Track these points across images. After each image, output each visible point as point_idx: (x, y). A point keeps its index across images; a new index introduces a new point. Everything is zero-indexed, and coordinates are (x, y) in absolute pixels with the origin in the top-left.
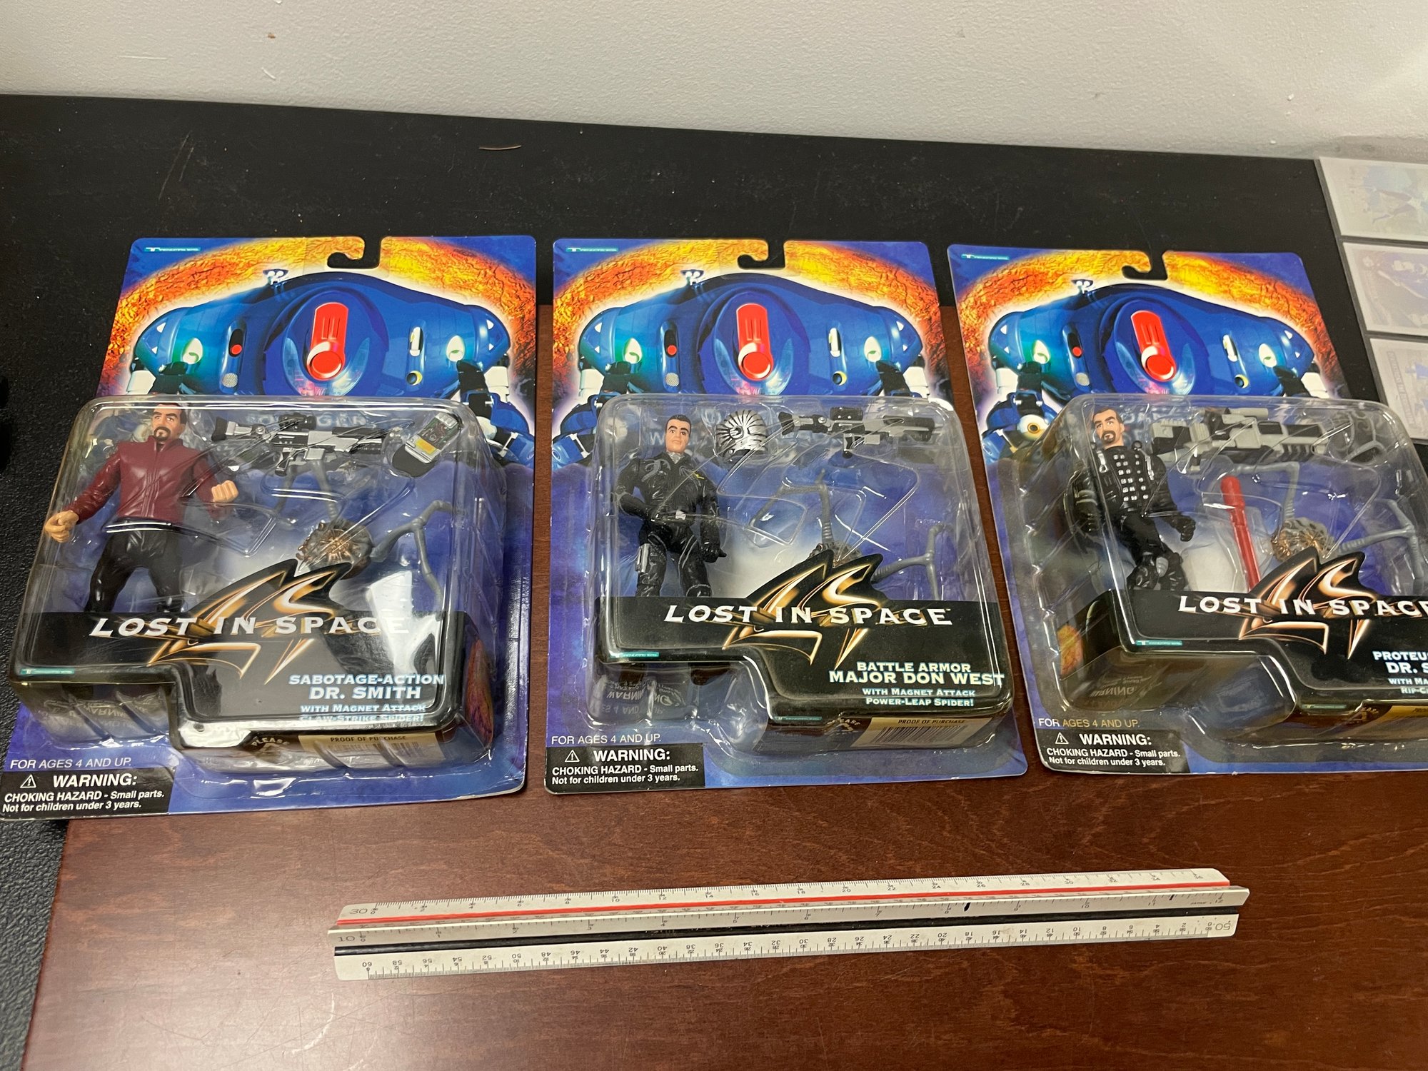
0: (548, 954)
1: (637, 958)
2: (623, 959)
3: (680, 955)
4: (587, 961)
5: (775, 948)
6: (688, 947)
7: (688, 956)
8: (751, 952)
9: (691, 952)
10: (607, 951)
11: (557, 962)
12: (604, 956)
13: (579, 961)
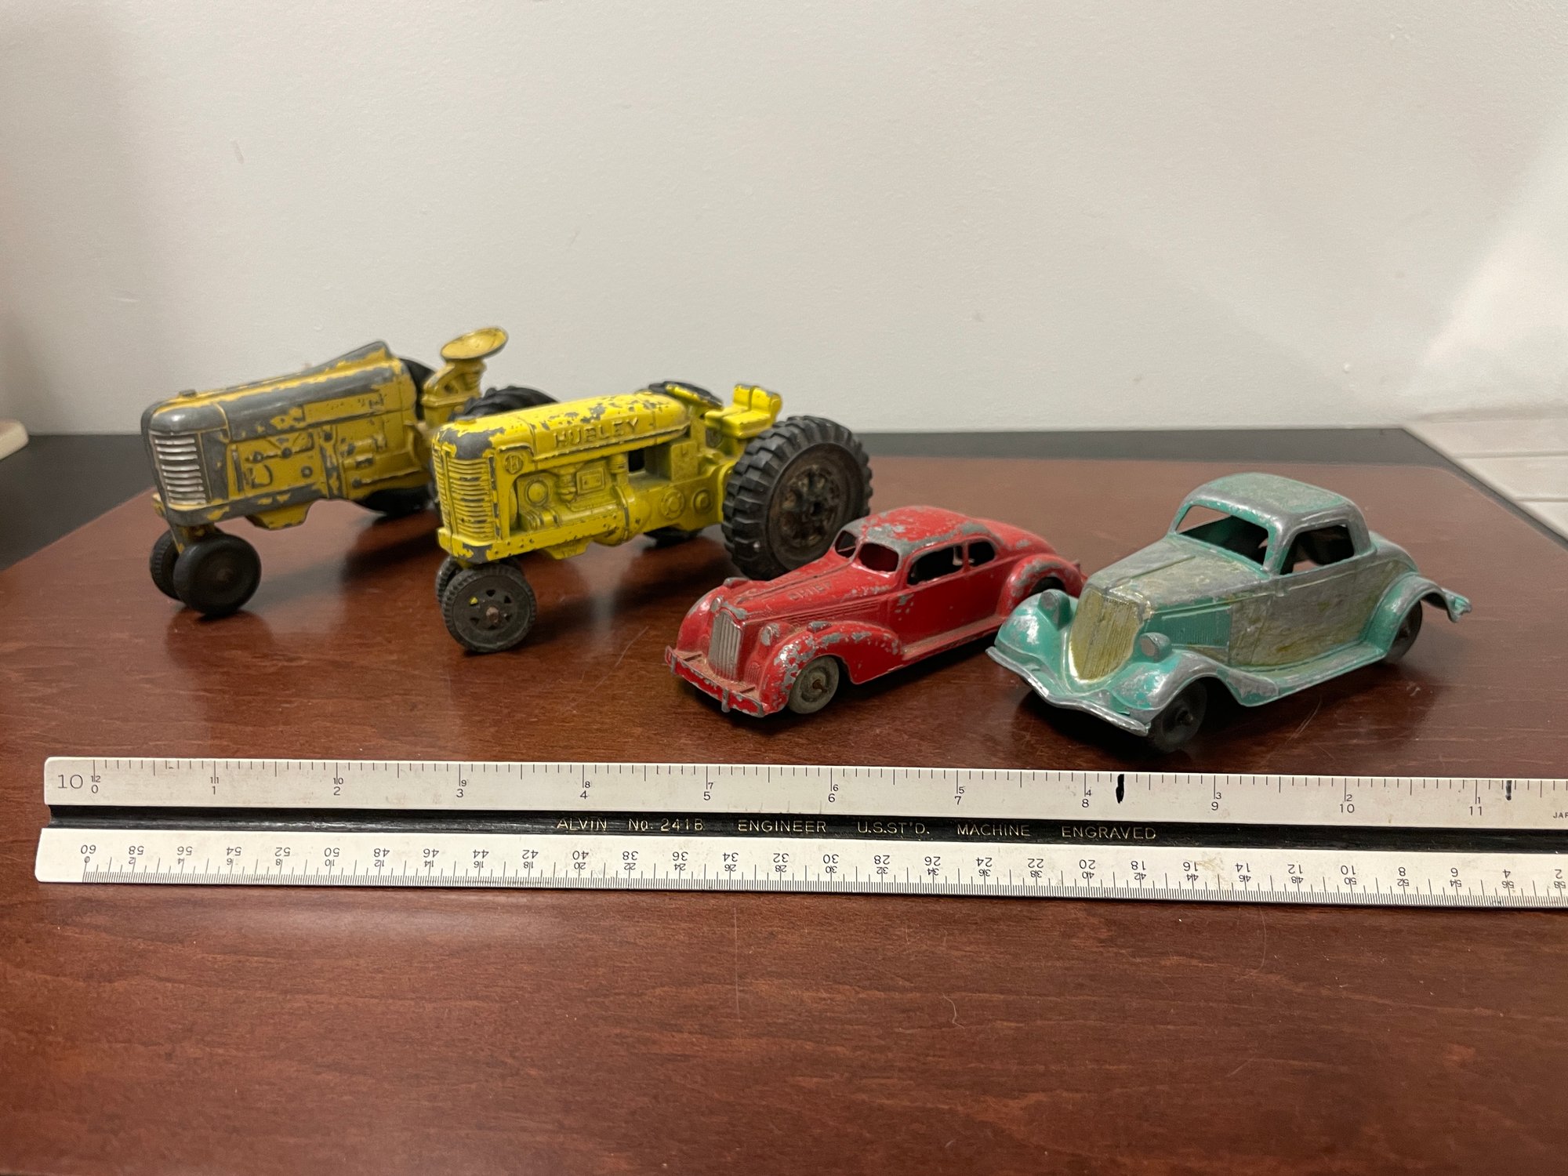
1: (535, 874)
2: (510, 874)
3: (610, 874)
4: (448, 873)
5: (779, 869)
6: (625, 856)
7: (624, 875)
8: (736, 876)
9: (630, 867)
10: (485, 853)
11: (398, 873)
12: (479, 865)
13: (436, 873)
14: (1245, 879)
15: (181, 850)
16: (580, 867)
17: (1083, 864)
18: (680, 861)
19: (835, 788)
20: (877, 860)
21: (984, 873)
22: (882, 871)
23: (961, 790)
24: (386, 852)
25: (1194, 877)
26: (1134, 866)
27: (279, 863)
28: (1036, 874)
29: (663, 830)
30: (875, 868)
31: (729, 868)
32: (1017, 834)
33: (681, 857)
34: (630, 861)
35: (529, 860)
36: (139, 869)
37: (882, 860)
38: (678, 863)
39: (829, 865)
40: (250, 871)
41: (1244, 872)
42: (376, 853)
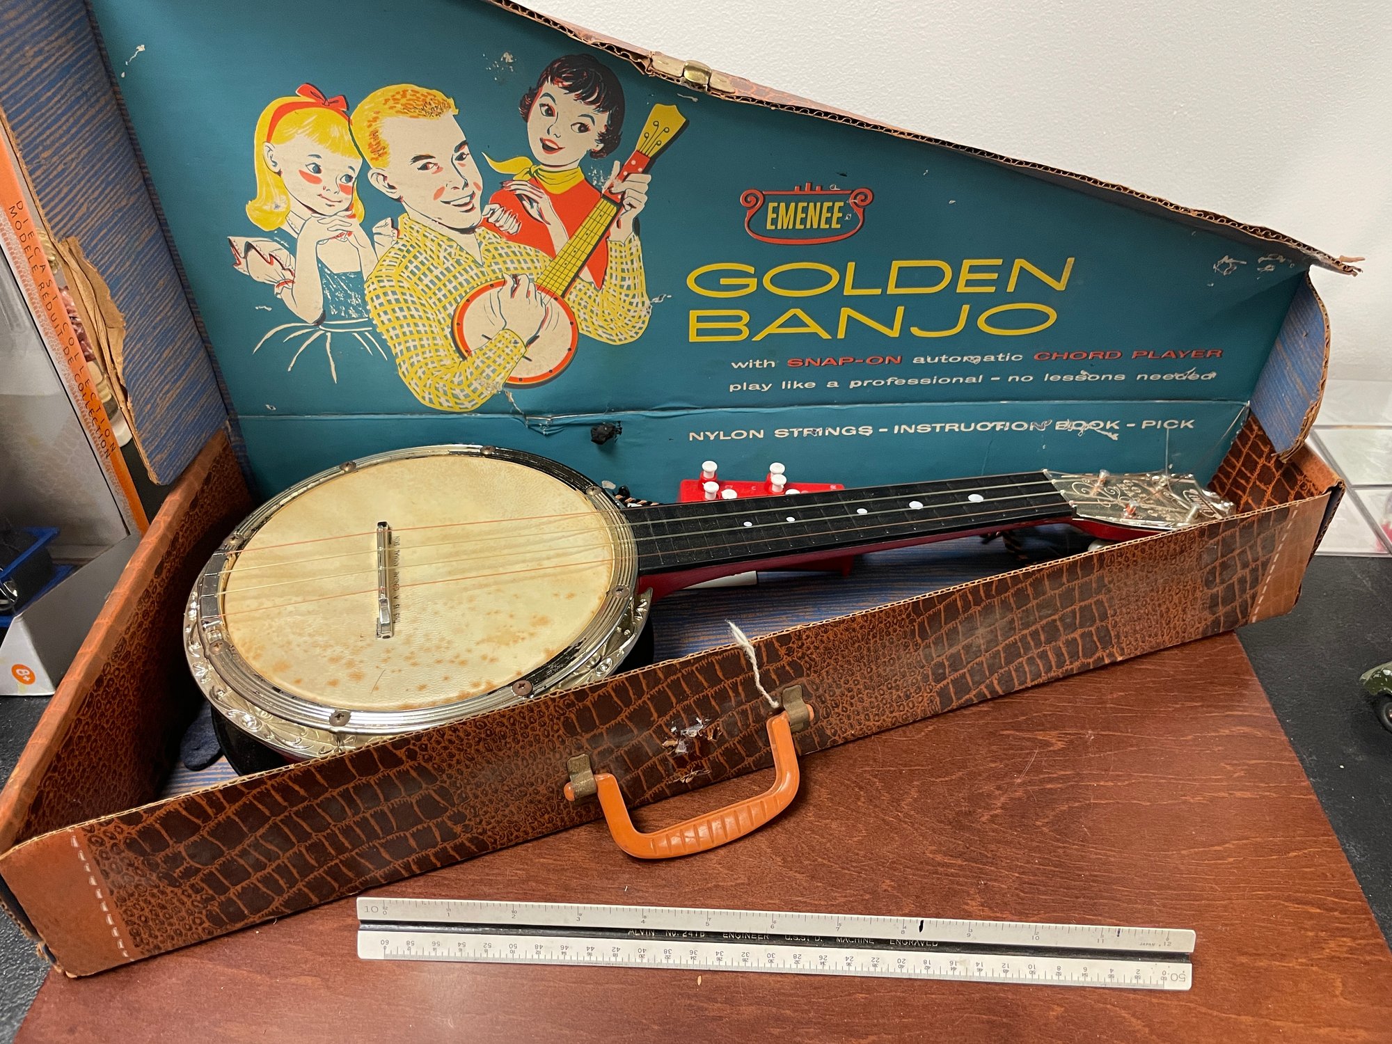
1: (619, 959)
2: (606, 959)
3: (658, 961)
4: (574, 958)
5: (745, 960)
7: (665, 961)
8: (722, 963)
9: (668, 958)
10: (592, 949)
11: (548, 957)
12: (590, 954)
13: (568, 958)
14: (980, 970)
15: (434, 943)
16: (642, 957)
17: (899, 961)
19: (775, 922)
20: (795, 957)
21: (849, 964)
22: (797, 962)
23: (840, 924)
24: (541, 947)
25: (955, 969)
26: (925, 962)
27: (486, 951)
28: (875, 966)
30: (793, 960)
31: (719, 959)
33: (694, 952)
34: (667, 954)
35: (615, 952)
36: (413, 953)
37: (797, 957)
38: (692, 956)
39: (770, 959)
40: (472, 955)
41: (980, 966)
42: (536, 947)
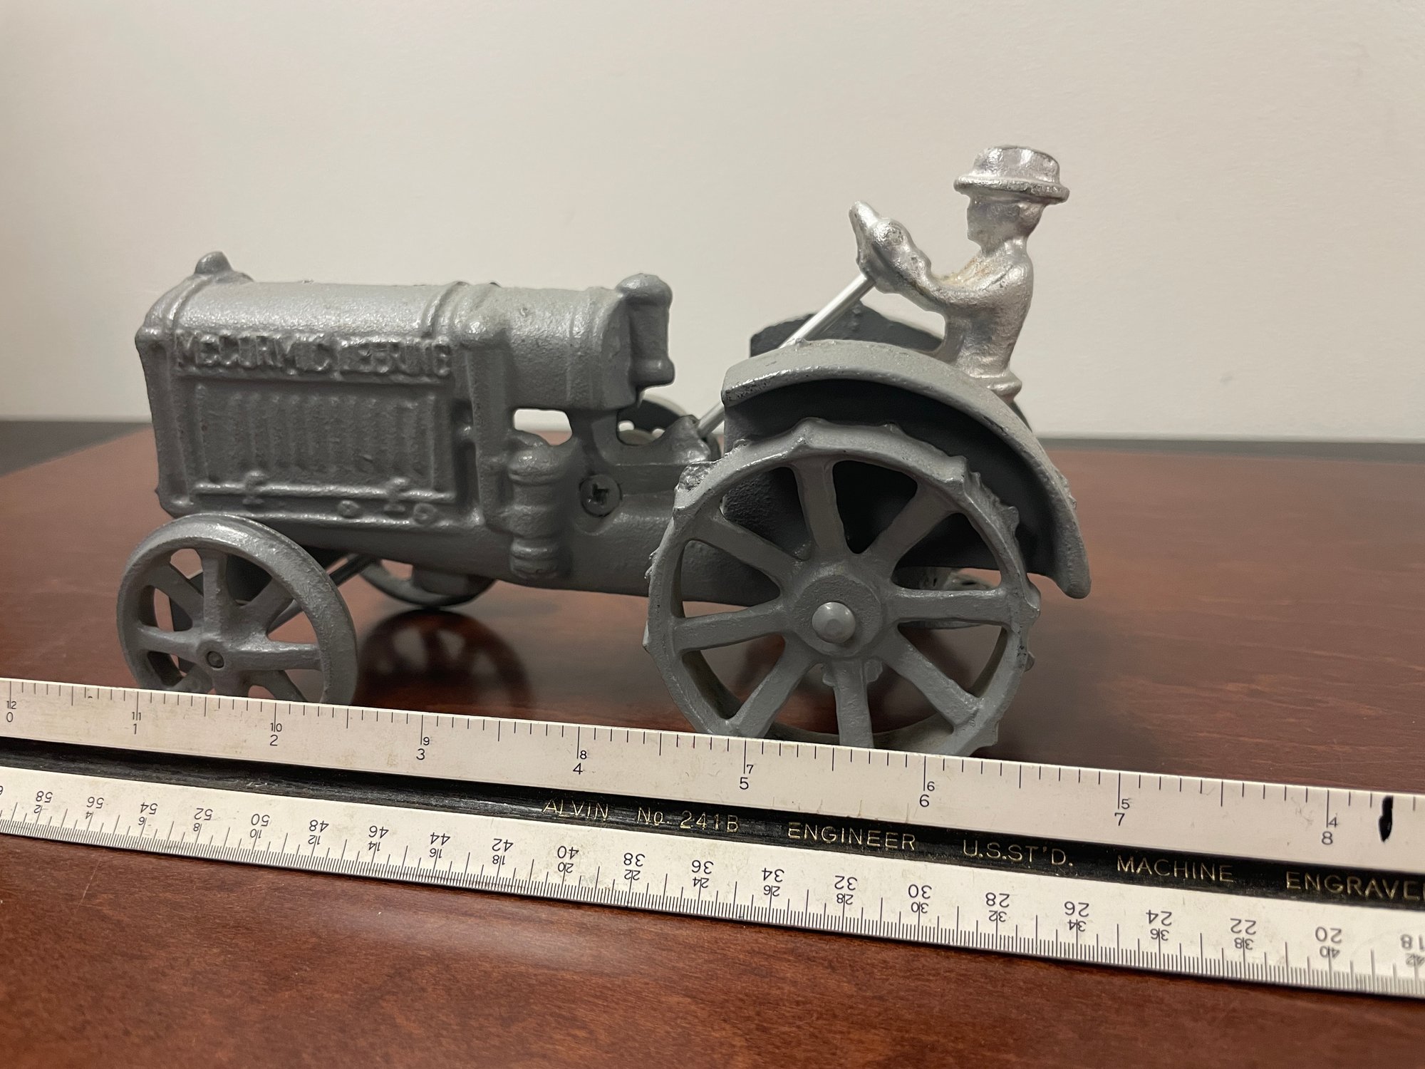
0: (324, 825)
2: (474, 870)
3: (605, 883)
4: (396, 862)
5: (842, 900)
9: (632, 876)
10: (445, 839)
11: (335, 855)
12: (436, 854)
13: (381, 859)
15: (91, 801)
16: (566, 869)
17: (1322, 935)
18: (701, 874)
19: (930, 787)
20: (990, 899)
21: (1159, 935)
22: (997, 917)
23: (1125, 803)
26: (1406, 943)
27: (197, 828)
28: (1244, 944)
29: (684, 827)
30: (986, 912)
31: (770, 891)
32: (1213, 877)
33: (703, 868)
34: (633, 867)
35: (500, 853)
36: (43, 821)
37: (997, 901)
38: (698, 876)
39: (916, 900)
40: (162, 836)
42: (312, 826)
